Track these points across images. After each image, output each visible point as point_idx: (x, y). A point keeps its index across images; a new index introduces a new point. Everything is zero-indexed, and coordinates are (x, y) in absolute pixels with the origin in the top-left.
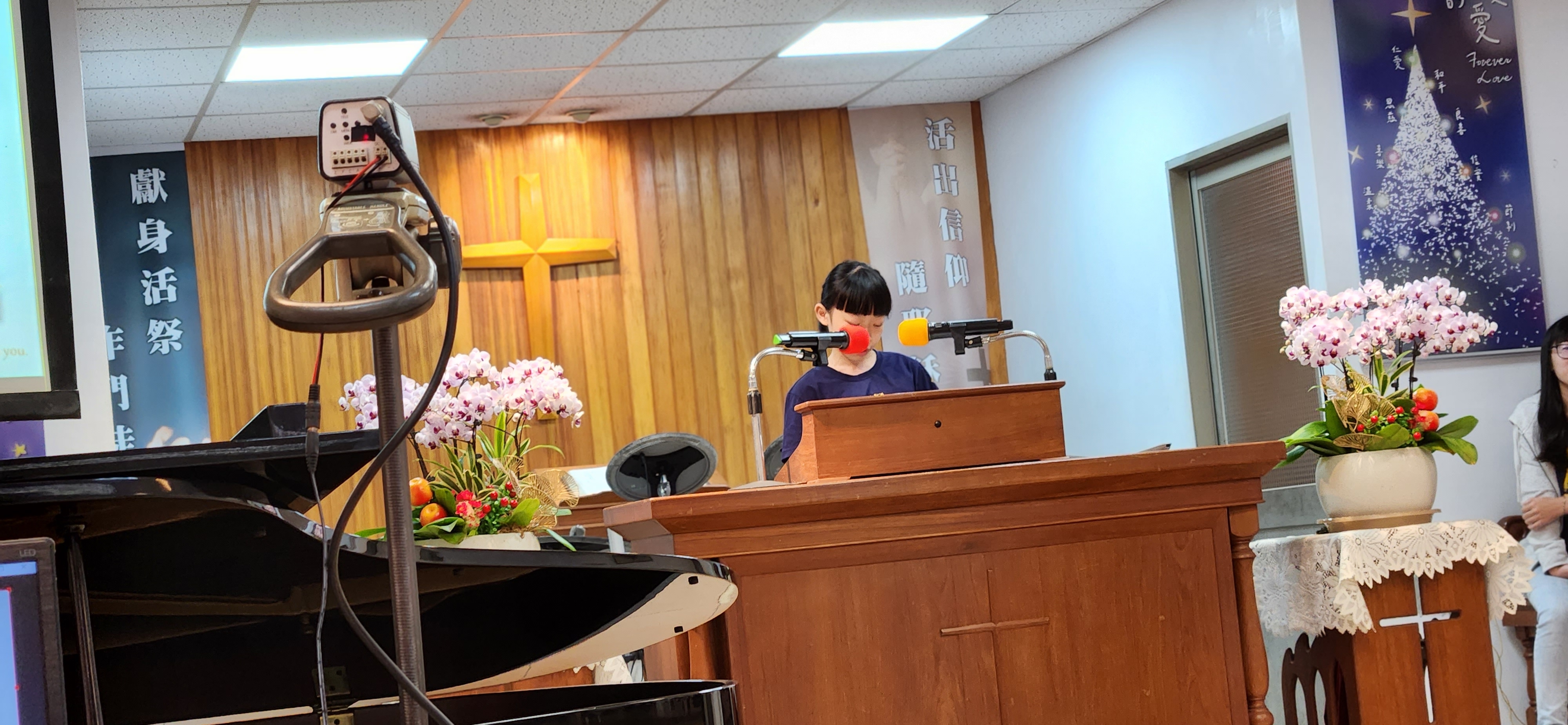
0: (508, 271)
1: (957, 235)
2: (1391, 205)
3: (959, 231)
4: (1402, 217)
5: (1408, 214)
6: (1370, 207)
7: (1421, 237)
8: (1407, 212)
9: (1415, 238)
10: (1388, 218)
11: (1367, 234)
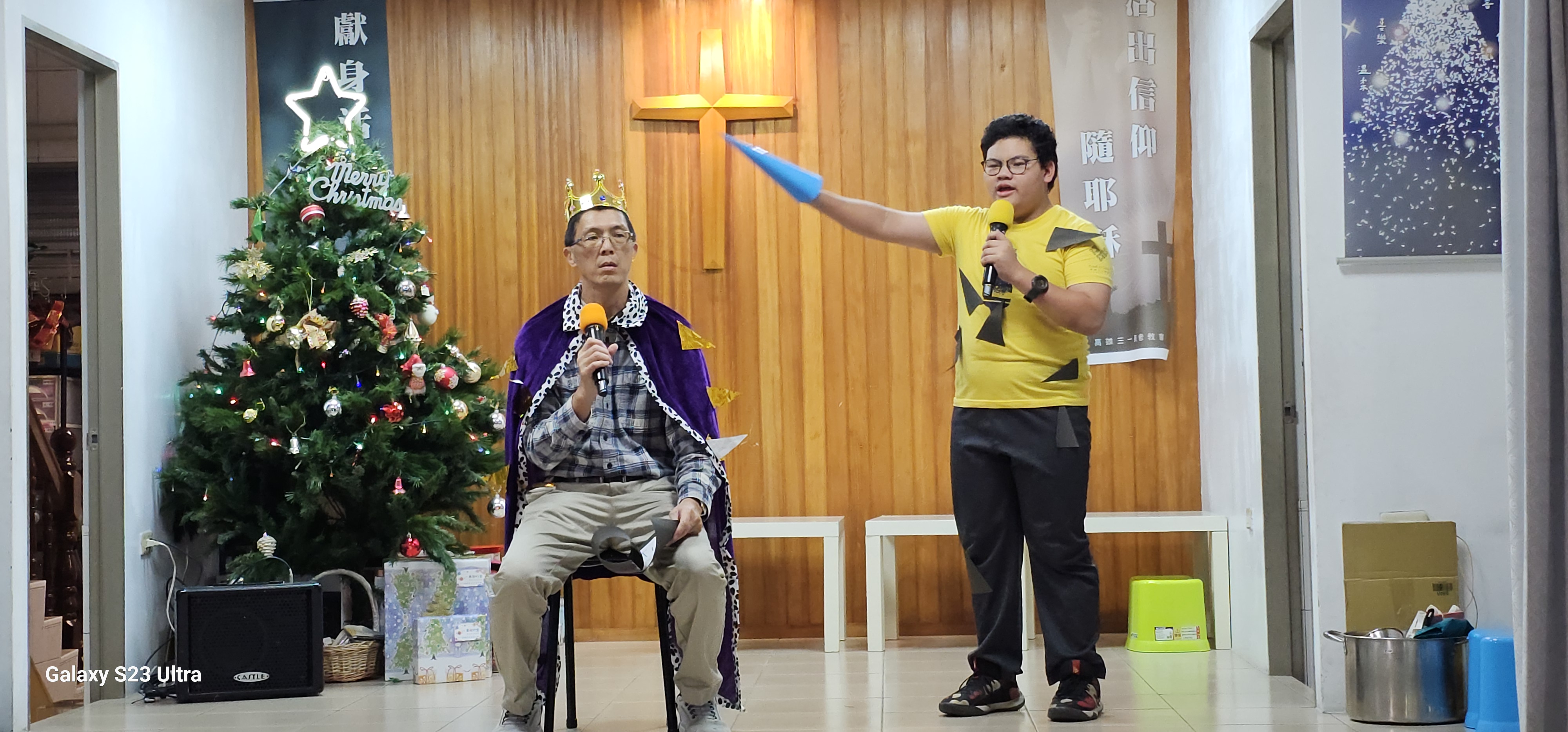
0: (686, 124)
1: (1147, 105)
2: (1391, 87)
3: (1151, 101)
4: (1402, 99)
5: (1411, 96)
6: (1363, 88)
7: (1425, 123)
8: (1410, 93)
9: (1417, 123)
10: (1386, 100)
11: (1357, 117)
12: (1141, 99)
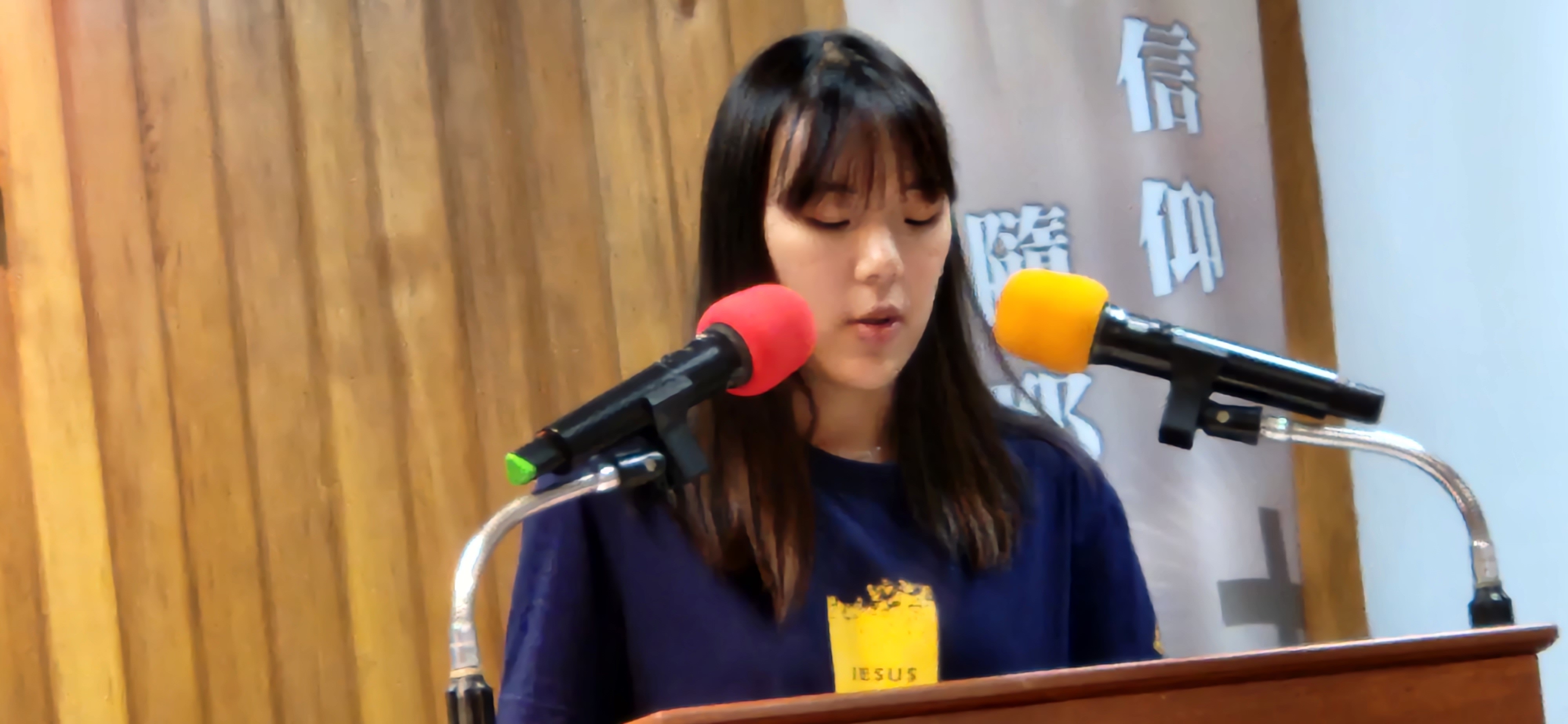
1: (1178, 113)
3: (1188, 97)
12: (1162, 92)
